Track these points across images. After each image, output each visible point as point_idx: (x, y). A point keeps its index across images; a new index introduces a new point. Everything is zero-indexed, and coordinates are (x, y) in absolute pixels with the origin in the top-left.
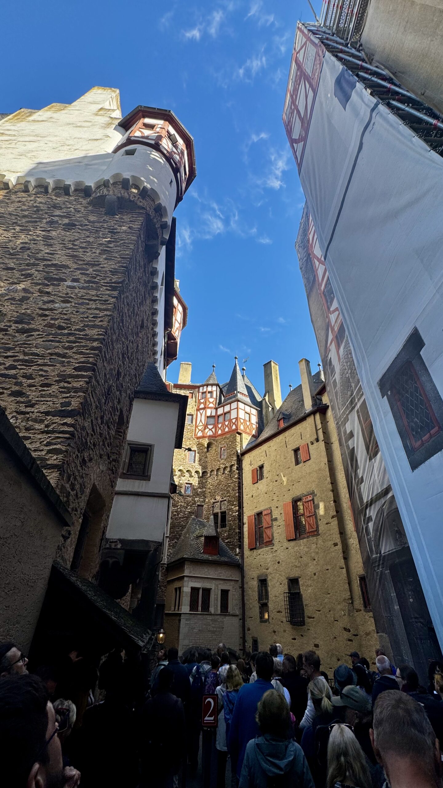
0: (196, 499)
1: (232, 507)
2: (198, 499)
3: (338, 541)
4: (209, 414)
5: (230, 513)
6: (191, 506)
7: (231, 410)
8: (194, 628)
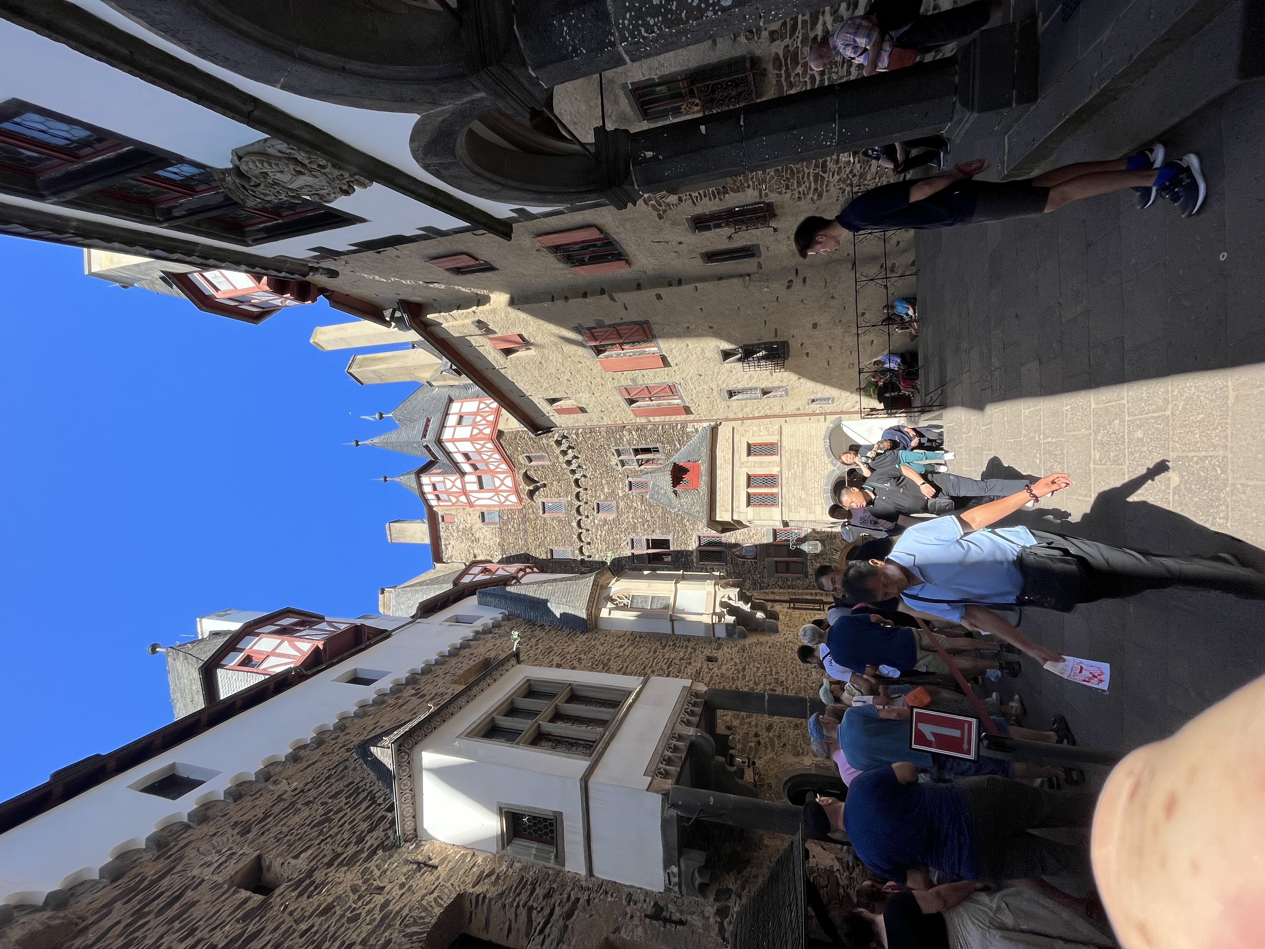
0: (621, 495)
1: (625, 440)
2: (620, 491)
3: (653, 292)
4: (475, 487)
5: (635, 442)
6: (632, 502)
7: (459, 452)
8: (800, 497)
